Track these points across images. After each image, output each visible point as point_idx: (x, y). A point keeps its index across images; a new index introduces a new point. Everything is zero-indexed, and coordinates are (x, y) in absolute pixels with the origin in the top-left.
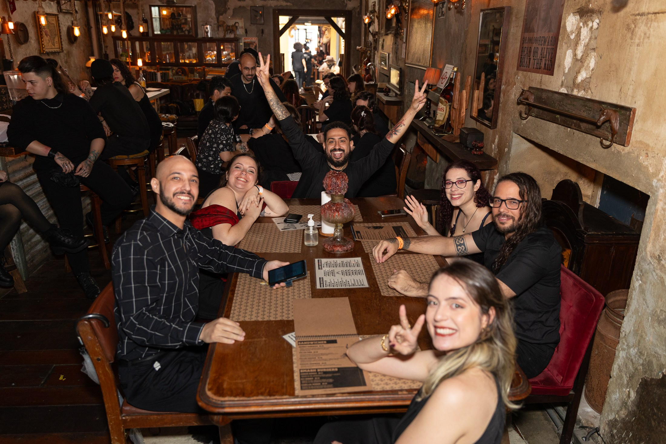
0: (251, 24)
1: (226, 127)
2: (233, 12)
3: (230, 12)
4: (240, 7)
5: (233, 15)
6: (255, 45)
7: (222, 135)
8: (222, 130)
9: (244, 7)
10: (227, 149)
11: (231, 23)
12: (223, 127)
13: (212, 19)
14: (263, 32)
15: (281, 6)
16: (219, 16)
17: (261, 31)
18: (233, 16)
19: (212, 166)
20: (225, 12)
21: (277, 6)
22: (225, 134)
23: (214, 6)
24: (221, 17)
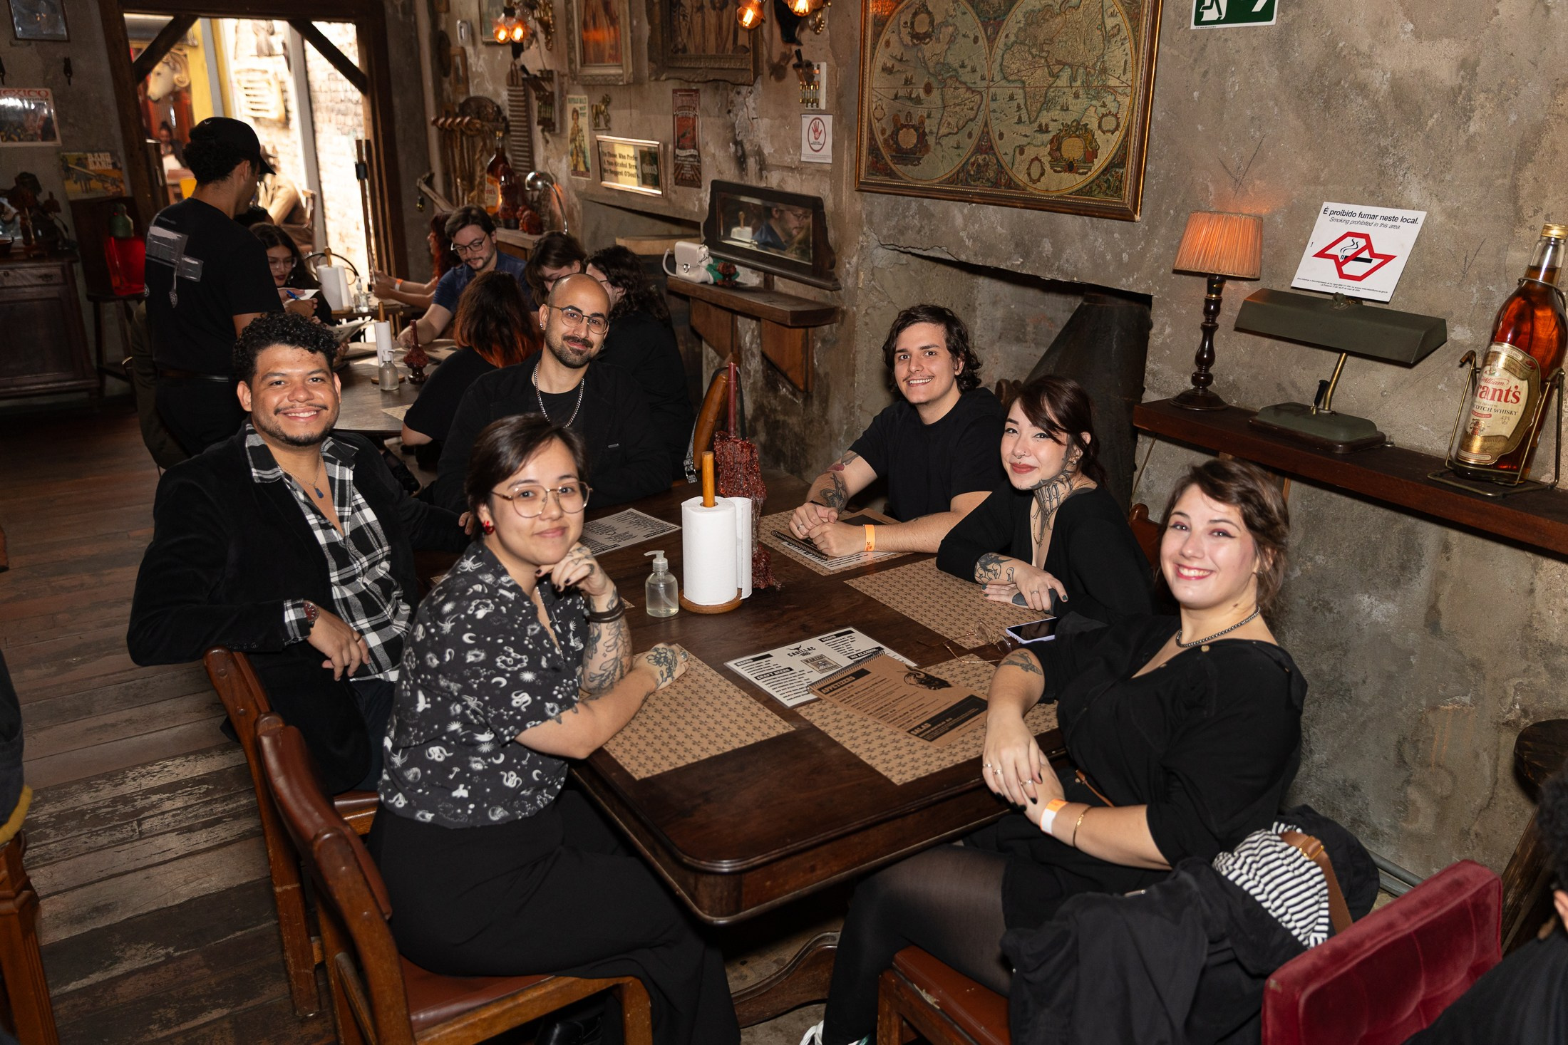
1: (497, 610)
7: (494, 651)
8: (481, 628)
10: (560, 703)
12: (481, 614)
14: (68, 69)
19: (461, 792)
22: (507, 643)
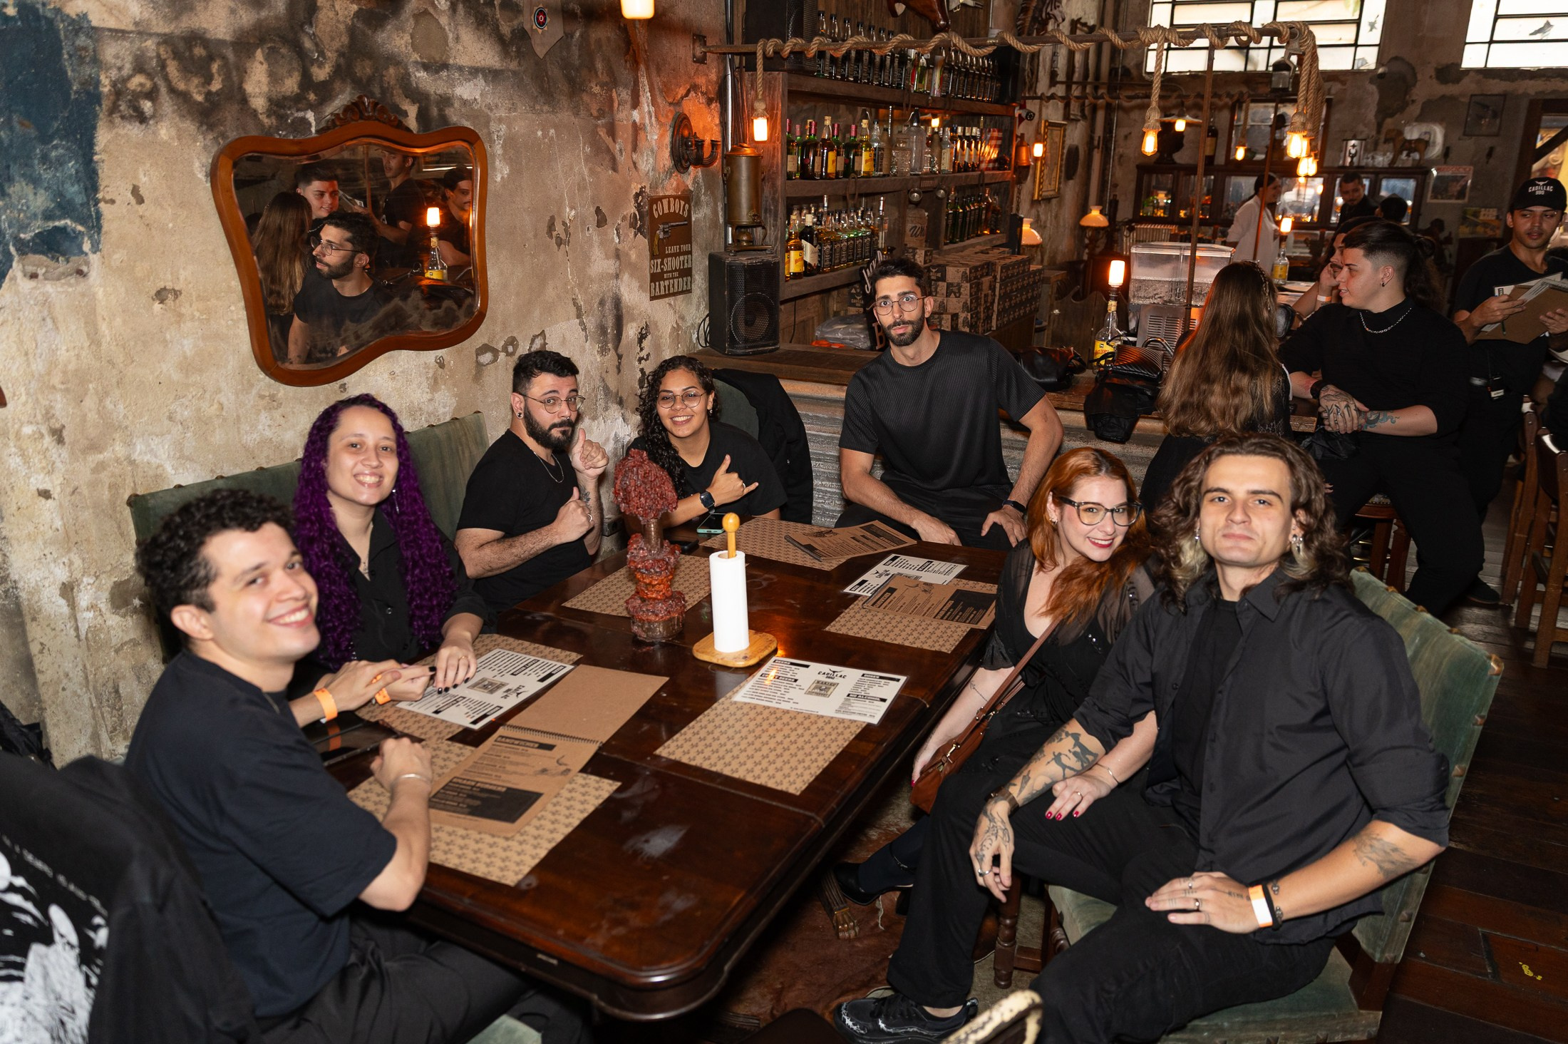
0: (1464, 134)
2: (1422, 109)
3: (1415, 110)
4: (1443, 97)
5: (1420, 115)
6: (1462, 183)
9: (1452, 99)
11: (1412, 133)
13: (1366, 125)
15: (1554, 92)
16: (1383, 120)
17: (1487, 151)
18: (1421, 119)
20: (1402, 109)
21: (1542, 92)
23: (1376, 97)
24: (1389, 120)
